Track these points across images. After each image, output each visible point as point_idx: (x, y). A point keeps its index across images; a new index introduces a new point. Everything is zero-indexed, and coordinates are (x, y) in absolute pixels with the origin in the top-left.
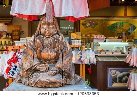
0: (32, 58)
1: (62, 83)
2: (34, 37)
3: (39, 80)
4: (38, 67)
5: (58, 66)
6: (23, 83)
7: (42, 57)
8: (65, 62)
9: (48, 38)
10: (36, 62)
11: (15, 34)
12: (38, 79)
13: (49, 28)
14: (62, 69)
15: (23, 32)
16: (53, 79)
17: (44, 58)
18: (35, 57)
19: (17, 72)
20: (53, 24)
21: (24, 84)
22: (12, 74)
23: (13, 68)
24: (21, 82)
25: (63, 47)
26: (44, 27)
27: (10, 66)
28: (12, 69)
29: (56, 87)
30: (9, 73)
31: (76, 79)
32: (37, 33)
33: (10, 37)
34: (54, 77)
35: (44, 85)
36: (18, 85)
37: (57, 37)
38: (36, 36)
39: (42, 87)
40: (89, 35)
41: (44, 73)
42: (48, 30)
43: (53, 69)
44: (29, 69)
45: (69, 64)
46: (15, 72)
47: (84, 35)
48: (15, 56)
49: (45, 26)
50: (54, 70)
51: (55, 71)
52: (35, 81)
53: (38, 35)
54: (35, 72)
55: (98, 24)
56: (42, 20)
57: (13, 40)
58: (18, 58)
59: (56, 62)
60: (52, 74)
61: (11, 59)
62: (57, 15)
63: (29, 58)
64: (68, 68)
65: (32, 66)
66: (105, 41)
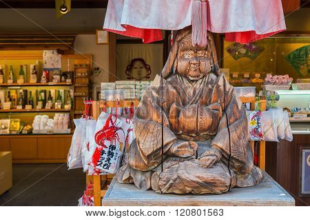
0: (160, 128)
1: (228, 184)
2: (162, 81)
3: (179, 177)
4: (174, 149)
5: (220, 145)
6: (137, 185)
7: (182, 126)
8: (234, 135)
9: (193, 81)
10: (169, 137)
11: (80, 74)
12: (175, 177)
13: (196, 58)
14: (228, 152)
15: (98, 69)
16: (210, 174)
17: (186, 127)
18: (164, 125)
19: (115, 159)
20: (206, 49)
21: (141, 186)
22: (105, 165)
23: (106, 150)
24: (133, 183)
25: (228, 102)
26: (186, 57)
27: (101, 147)
28: (106, 152)
29: (215, 194)
30: (99, 163)
31: (255, 174)
32: (168, 71)
33: (69, 81)
34: (211, 170)
35: (189, 189)
36: (127, 189)
37: (212, 79)
38: (166, 78)
39: (185, 194)
40: (247, 76)
41: (189, 162)
42: (194, 64)
43: (208, 153)
44: (154, 153)
45: (243, 142)
46: (112, 160)
47: (235, 75)
48: (110, 125)
49: (189, 55)
50: (210, 154)
51: (214, 158)
52: (168, 181)
53: (171, 74)
54: (166, 159)
55: (263, 49)
56: (180, 41)
57: (75, 87)
58: (118, 129)
59: (212, 137)
60: (208, 163)
61: (102, 131)
62: (217, 28)
63: (153, 127)
64: (241, 150)
65: (160, 146)
66: (291, 89)
